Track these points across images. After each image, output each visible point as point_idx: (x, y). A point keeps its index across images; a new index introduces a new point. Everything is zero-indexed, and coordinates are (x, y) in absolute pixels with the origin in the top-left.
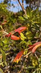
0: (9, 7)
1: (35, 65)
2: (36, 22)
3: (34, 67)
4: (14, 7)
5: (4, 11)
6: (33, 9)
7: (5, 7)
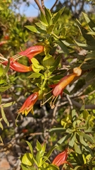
0: (15, 6)
1: (65, 124)
2: (62, 37)
3: (64, 128)
4: (28, 4)
5: (4, 15)
6: (73, 8)
7: (8, 5)
